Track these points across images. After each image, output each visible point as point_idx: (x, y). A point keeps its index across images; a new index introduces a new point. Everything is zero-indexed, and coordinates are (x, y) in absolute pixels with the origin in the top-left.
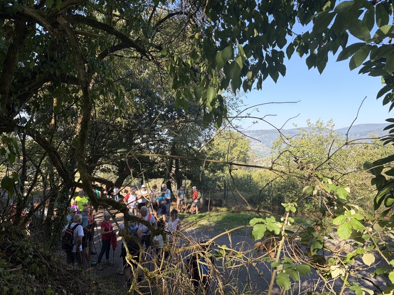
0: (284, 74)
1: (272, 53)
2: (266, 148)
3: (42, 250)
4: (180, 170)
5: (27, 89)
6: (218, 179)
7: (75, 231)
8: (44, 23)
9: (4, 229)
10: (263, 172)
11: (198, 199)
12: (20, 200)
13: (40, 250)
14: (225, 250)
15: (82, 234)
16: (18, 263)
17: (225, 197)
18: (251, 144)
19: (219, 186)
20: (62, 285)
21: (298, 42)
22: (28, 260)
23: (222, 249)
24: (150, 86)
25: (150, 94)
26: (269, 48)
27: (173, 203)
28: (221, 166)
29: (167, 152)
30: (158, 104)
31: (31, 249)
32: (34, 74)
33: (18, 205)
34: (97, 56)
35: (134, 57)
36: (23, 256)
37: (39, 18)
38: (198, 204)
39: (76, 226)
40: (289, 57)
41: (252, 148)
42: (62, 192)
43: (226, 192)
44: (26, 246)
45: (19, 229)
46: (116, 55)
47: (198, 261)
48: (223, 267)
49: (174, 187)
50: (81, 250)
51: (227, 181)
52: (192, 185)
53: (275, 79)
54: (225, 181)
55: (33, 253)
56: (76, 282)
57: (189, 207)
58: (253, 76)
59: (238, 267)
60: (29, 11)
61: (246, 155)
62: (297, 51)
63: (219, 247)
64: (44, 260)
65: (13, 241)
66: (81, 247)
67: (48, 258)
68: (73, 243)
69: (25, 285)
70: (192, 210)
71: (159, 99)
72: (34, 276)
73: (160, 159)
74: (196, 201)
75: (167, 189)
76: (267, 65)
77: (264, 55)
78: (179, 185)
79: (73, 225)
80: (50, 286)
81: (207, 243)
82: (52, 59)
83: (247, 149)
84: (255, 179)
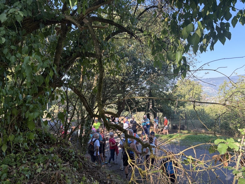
0: (229, 38)
1: (220, 25)
2: (214, 90)
3: (79, 154)
4: (155, 106)
5: (68, 62)
6: (181, 112)
7: (95, 143)
8: (76, 23)
9: (59, 141)
10: (212, 107)
11: (168, 125)
12: (66, 125)
13: (78, 154)
14: (191, 159)
15: (98, 145)
16: (67, 161)
17: (186, 123)
18: (203, 88)
19: (182, 117)
20: (91, 175)
21: (240, 15)
22: (72, 159)
23: (189, 158)
24: (135, 55)
25: (135, 59)
26: (218, 21)
27: (152, 127)
28: (183, 103)
29: (146, 95)
30: (140, 66)
31: (74, 153)
32: (71, 53)
33: (65, 127)
34: (104, 40)
35: (125, 38)
36: (69, 157)
37: (74, 21)
38: (168, 128)
39: (95, 140)
40: (234, 26)
41: (204, 90)
42: (87, 120)
43: (187, 120)
44: (71, 151)
45: (66, 141)
46: (114, 38)
47: (173, 166)
48: (191, 171)
49: (152, 117)
50: (99, 154)
51: (187, 113)
52: (163, 116)
53: (223, 42)
54: (186, 113)
55: (75, 155)
56: (98, 174)
57: (162, 130)
58: (207, 42)
59: (201, 171)
60: (68, 18)
61: (199, 95)
62: (240, 21)
63: (187, 157)
64: (80, 160)
65: (64, 148)
66: (98, 152)
67: (83, 159)
68: (94, 150)
69: (72, 174)
70: (164, 132)
71: (140, 62)
72: (76, 169)
73: (142, 100)
74: (167, 126)
75: (148, 119)
76: (217, 33)
77: (215, 27)
78: (155, 116)
79: (94, 140)
80: (84, 175)
81: (179, 154)
82: (80, 44)
83: (200, 91)
84: (207, 112)
